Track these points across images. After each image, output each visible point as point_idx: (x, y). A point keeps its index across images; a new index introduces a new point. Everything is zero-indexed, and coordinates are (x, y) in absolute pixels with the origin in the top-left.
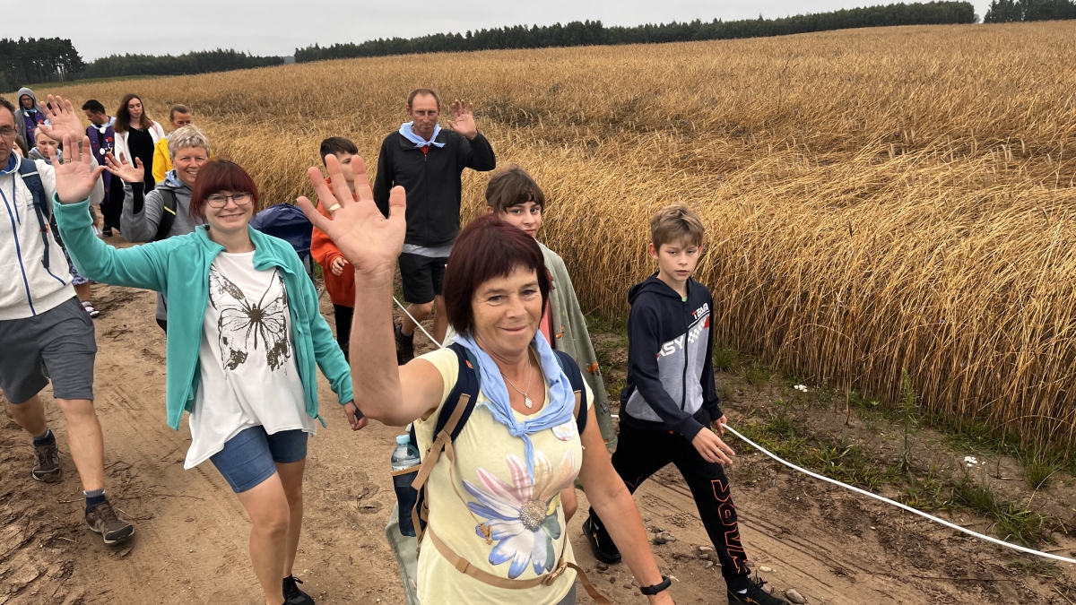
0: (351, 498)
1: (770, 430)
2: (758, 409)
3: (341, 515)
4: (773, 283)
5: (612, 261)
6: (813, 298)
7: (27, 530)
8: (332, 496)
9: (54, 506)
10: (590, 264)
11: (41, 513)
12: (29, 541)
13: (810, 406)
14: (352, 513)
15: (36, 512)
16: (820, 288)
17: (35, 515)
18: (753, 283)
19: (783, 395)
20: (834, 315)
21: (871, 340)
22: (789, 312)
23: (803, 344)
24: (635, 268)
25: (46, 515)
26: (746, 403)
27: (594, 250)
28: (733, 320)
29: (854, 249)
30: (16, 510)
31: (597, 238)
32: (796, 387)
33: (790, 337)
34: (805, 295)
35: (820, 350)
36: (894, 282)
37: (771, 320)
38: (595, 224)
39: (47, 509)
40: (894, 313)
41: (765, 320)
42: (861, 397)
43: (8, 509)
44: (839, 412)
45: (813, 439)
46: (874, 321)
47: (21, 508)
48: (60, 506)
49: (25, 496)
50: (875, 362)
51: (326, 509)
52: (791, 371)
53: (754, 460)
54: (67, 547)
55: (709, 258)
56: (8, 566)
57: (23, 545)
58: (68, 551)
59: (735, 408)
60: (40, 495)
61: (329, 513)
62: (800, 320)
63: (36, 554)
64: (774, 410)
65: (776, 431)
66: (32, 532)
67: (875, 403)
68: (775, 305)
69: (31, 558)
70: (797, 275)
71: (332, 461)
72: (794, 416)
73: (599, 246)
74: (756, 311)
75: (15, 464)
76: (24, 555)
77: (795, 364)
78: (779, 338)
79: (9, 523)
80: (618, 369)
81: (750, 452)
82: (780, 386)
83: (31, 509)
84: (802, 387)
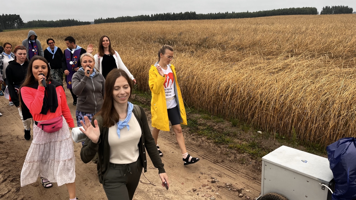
1: (249, 146)
2: (246, 139)
4: (251, 98)
5: (198, 90)
6: (264, 103)
7: (4, 177)
9: (14, 169)
10: (191, 91)
11: (9, 171)
12: (5, 180)
13: (262, 138)
15: (7, 171)
16: (266, 100)
17: (7, 172)
18: (245, 98)
19: (254, 134)
20: (271, 109)
21: (283, 117)
22: (256, 108)
23: (261, 118)
24: (206, 93)
25: (11, 172)
26: (242, 137)
27: (193, 87)
28: (238, 110)
29: (277, 87)
31: (193, 83)
32: (258, 132)
33: (256, 116)
34: (261, 102)
35: (266, 120)
36: (290, 98)
37: (250, 110)
38: (193, 78)
39: (11, 170)
40: (290, 108)
41: (248, 110)
42: (279, 135)
44: (272, 140)
45: (263, 149)
46: (283, 111)
47: (2, 169)
48: (15, 169)
49: (4, 165)
50: (284, 124)
52: (257, 127)
53: (244, 156)
54: (18, 182)
55: (230, 90)
57: (3, 181)
59: (238, 139)
60: (9, 165)
62: (259, 110)
63: (7, 184)
64: (251, 139)
65: (251, 146)
66: (6, 177)
67: (284, 137)
68: (251, 105)
69: (6, 186)
70: (259, 95)
72: (257, 141)
73: (194, 85)
74: (245, 107)
76: (3, 185)
77: (258, 124)
78: (253, 116)
80: (200, 125)
81: (243, 153)
82: (253, 132)
83: (6, 170)
84: (260, 132)
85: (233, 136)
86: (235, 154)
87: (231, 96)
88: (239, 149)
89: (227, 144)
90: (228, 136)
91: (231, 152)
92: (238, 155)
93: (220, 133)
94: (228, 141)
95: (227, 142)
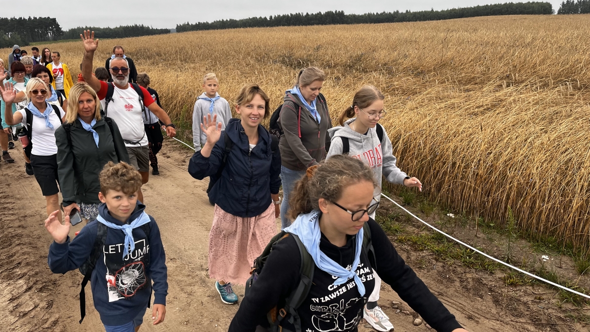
0: (202, 270)
1: (433, 238)
2: (427, 227)
3: (197, 279)
4: (436, 157)
6: (459, 166)
7: (29, 283)
8: (192, 268)
9: (43, 270)
11: (37, 274)
12: (29, 289)
13: (455, 226)
14: (203, 278)
15: (34, 273)
16: (462, 160)
18: (426, 157)
19: (441, 219)
20: (470, 175)
21: (491, 189)
22: (445, 173)
23: (452, 191)
25: (39, 275)
29: (482, 138)
30: (22, 272)
32: (448, 215)
33: (445, 187)
34: (454, 164)
35: (462, 194)
36: (504, 158)
37: (435, 178)
39: (40, 272)
40: (504, 175)
41: (431, 177)
42: (484, 221)
43: (18, 271)
44: (472, 229)
46: (492, 179)
47: (25, 271)
49: (28, 264)
50: (492, 202)
51: (189, 275)
52: (445, 205)
53: (424, 255)
54: (50, 292)
55: (401, 142)
56: (18, 302)
57: (26, 291)
58: (50, 294)
59: (414, 226)
60: (36, 264)
61: (191, 277)
62: (451, 178)
63: (33, 296)
65: (436, 239)
66: (31, 284)
67: (492, 225)
68: (437, 169)
69: (31, 298)
70: (450, 152)
71: (192, 249)
74: (426, 172)
75: (23, 247)
76: (26, 296)
77: (448, 202)
78: (439, 188)
79: (19, 279)
81: (422, 250)
82: (439, 214)
83: (31, 271)
84: (451, 215)
85: (405, 221)
86: (408, 252)
87: (402, 154)
88: (415, 243)
89: (394, 235)
90: (397, 220)
91: (402, 249)
92: (413, 253)
93: (382, 217)
94: (396, 230)
95: (394, 232)
